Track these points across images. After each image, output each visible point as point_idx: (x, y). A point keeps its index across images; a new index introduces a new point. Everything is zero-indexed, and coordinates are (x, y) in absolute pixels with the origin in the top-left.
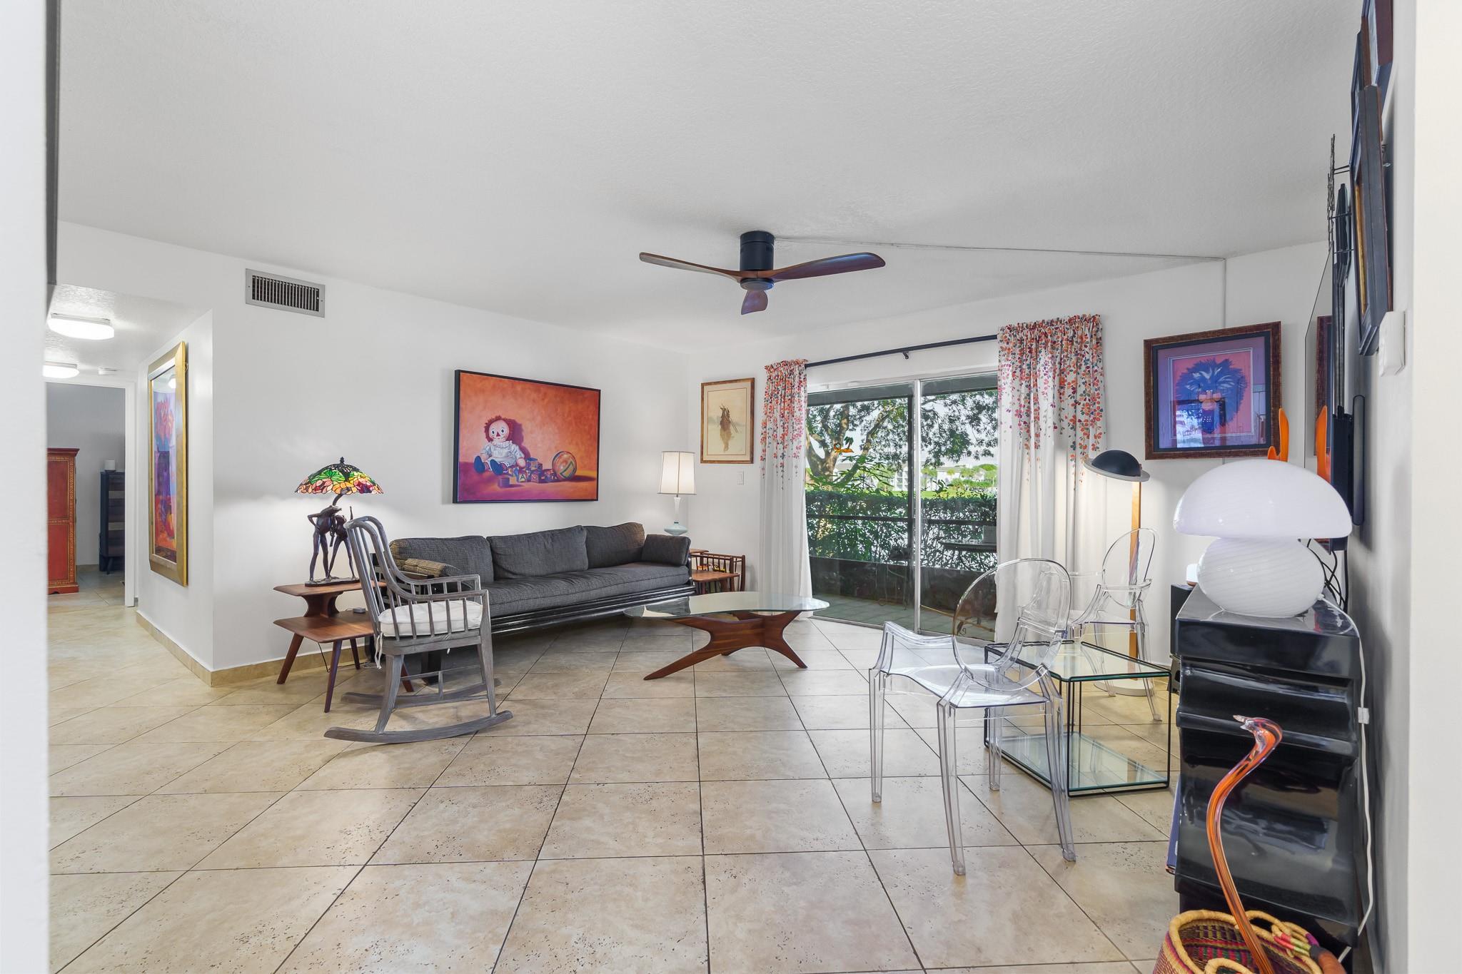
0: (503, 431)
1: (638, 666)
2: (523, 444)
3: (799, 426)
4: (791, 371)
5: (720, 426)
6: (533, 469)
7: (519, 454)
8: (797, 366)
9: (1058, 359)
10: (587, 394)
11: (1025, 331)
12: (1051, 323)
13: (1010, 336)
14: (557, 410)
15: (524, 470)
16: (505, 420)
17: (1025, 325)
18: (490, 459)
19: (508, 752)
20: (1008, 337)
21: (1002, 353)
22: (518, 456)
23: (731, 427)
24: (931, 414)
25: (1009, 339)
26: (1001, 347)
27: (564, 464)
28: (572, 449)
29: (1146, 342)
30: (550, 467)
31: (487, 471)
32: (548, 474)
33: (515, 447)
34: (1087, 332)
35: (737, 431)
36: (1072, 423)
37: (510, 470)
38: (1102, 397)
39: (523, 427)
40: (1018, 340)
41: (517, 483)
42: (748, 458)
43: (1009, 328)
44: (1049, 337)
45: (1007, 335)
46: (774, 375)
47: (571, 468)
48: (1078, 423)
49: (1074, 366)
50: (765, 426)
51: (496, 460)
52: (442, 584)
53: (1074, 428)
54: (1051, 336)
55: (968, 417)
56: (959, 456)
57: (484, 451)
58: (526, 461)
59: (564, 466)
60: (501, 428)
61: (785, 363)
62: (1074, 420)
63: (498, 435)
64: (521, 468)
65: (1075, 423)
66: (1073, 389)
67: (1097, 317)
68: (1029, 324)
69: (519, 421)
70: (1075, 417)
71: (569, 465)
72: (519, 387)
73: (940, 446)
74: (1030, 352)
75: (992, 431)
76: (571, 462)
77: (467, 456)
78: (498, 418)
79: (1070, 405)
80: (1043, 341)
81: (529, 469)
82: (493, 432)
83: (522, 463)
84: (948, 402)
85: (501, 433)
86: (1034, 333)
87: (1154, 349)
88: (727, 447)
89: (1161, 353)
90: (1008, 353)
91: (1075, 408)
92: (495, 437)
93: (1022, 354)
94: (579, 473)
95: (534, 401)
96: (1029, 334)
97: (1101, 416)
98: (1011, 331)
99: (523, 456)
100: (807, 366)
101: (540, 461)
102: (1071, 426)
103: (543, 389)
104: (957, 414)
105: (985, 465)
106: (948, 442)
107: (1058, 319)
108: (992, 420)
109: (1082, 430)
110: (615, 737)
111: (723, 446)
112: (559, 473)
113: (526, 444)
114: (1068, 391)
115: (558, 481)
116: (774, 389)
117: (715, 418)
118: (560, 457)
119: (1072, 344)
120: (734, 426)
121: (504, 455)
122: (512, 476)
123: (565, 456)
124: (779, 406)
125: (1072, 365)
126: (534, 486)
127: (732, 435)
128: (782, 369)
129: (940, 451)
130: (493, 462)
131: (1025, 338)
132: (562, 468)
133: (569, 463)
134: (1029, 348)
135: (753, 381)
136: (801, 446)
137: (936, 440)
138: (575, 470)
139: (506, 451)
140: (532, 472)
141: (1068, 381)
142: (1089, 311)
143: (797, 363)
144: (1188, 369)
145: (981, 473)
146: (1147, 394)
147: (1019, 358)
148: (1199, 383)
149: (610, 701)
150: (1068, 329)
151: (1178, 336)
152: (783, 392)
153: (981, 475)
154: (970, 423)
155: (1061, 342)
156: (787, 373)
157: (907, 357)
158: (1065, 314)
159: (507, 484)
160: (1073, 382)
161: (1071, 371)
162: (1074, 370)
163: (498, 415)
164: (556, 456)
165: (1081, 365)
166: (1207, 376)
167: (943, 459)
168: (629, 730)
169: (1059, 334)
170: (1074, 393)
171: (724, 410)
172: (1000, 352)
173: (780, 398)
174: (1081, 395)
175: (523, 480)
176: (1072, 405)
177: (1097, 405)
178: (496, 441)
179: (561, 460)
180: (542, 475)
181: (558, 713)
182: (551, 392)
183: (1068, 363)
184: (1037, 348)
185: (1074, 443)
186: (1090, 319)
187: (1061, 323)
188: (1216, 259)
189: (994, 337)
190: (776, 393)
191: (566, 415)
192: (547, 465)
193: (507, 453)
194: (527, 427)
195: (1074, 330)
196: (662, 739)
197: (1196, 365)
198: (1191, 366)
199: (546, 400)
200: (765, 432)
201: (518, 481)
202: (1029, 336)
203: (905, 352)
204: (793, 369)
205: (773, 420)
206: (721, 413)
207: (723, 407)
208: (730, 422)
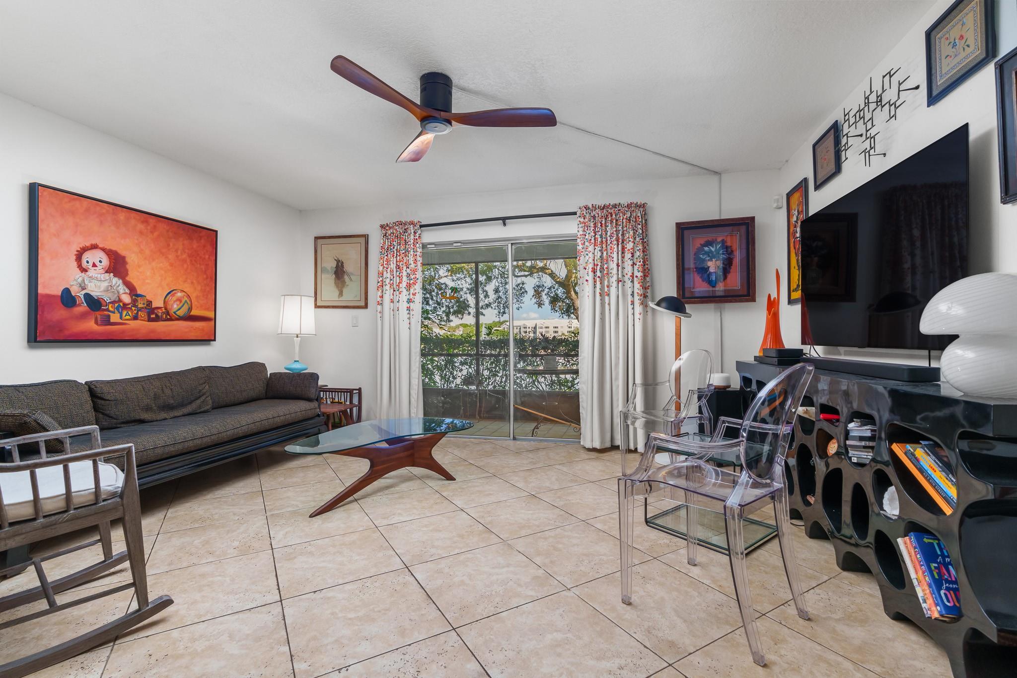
0: (100, 262)
1: (293, 502)
2: (128, 279)
3: (414, 276)
4: (405, 229)
5: (334, 276)
6: (140, 306)
7: (122, 289)
8: (412, 226)
9: (621, 232)
10: (204, 232)
11: (597, 211)
12: (615, 206)
13: (586, 213)
14: (169, 245)
15: (130, 306)
16: (103, 250)
17: (597, 206)
18: (84, 292)
19: (182, 656)
20: (585, 214)
21: (580, 226)
22: (121, 291)
23: (346, 277)
24: (443, 286)
25: (585, 216)
26: (580, 221)
27: (178, 303)
28: (188, 288)
29: (676, 223)
30: (161, 304)
31: (79, 305)
32: (160, 312)
33: (117, 282)
34: (639, 215)
35: (351, 280)
36: (631, 278)
37: (110, 305)
38: (649, 261)
39: (128, 260)
40: (592, 217)
41: (121, 321)
42: (363, 304)
43: (585, 208)
44: (614, 216)
45: (585, 212)
46: (389, 232)
47: (186, 307)
48: (635, 278)
49: (631, 238)
50: (381, 274)
51: (92, 294)
52: (37, 443)
53: (632, 282)
54: (615, 215)
55: (468, 289)
56: (463, 315)
57: (75, 283)
58: (132, 297)
59: (178, 305)
60: (97, 257)
61: (401, 223)
62: (632, 276)
63: (94, 265)
64: (125, 304)
65: (633, 278)
66: (632, 254)
67: (645, 205)
68: (600, 205)
69: (122, 252)
70: (633, 273)
71: (184, 304)
72: (122, 216)
73: (449, 309)
74: (601, 226)
75: (484, 299)
76: (186, 301)
77: (50, 286)
78: (94, 247)
79: (630, 265)
80: (610, 219)
81: (135, 306)
82: (88, 262)
83: (127, 299)
84: (455, 278)
85: (98, 263)
86: (603, 212)
87: (682, 229)
88: (341, 294)
89: (686, 232)
90: (585, 226)
91: (633, 267)
92: (90, 267)
93: (595, 227)
94: (194, 312)
95: (141, 233)
96: (600, 213)
97: (649, 274)
98: (586, 210)
99: (127, 291)
100: (421, 226)
101: (149, 297)
102: (631, 280)
103: (152, 220)
104: (461, 286)
105: (462, 324)
106: (455, 306)
107: (620, 203)
108: (484, 291)
109: (639, 283)
110: (318, 595)
111: (337, 293)
112: (172, 312)
113: (132, 277)
114: (628, 255)
115: (171, 320)
116: (389, 244)
117: (329, 268)
118: (173, 295)
119: (630, 222)
120: (348, 275)
121: (102, 289)
122: (114, 312)
123: (179, 294)
124: (395, 259)
125: (630, 237)
126: (142, 326)
127: (347, 284)
128: (397, 228)
129: (450, 311)
130: (88, 297)
131: (597, 215)
132: (175, 306)
133: (183, 301)
134: (601, 223)
135: (366, 237)
136: (416, 293)
137: (447, 304)
138: (190, 309)
139: (106, 284)
140: (140, 310)
141: (628, 248)
142: (640, 201)
143: (412, 223)
144: (701, 244)
145: (460, 329)
146: (678, 260)
147: (593, 230)
148: (708, 254)
149: (286, 549)
150: (627, 211)
151: (697, 222)
152: (399, 247)
153: (460, 331)
154: (470, 293)
155: (623, 220)
156: (401, 232)
157: (505, 224)
158: (624, 201)
159: (107, 321)
160: (631, 249)
161: (630, 241)
162: (632, 240)
163: (94, 242)
164: (168, 295)
165: (636, 237)
166: (713, 249)
167: (452, 317)
168: (330, 582)
169: (621, 215)
170: (632, 256)
171: (338, 261)
172: (578, 225)
173: (395, 252)
174: (637, 259)
175: (128, 317)
176: (632, 265)
177: (646, 266)
178: (92, 272)
179: (174, 299)
180: (152, 314)
181: (228, 579)
182: (163, 227)
183: (627, 235)
184: (606, 223)
185: (633, 292)
186: (641, 206)
187: (621, 206)
188: (716, 173)
189: (575, 213)
190: (392, 247)
191: (179, 252)
192: (158, 303)
193: (108, 287)
194: (132, 259)
195: (631, 213)
196: (377, 584)
197: (705, 242)
198: (702, 242)
199: (156, 234)
200: (382, 281)
201: (121, 318)
202: (600, 214)
203: (504, 220)
204: (408, 228)
205: (389, 270)
206: (334, 264)
207: (336, 259)
208: (344, 272)
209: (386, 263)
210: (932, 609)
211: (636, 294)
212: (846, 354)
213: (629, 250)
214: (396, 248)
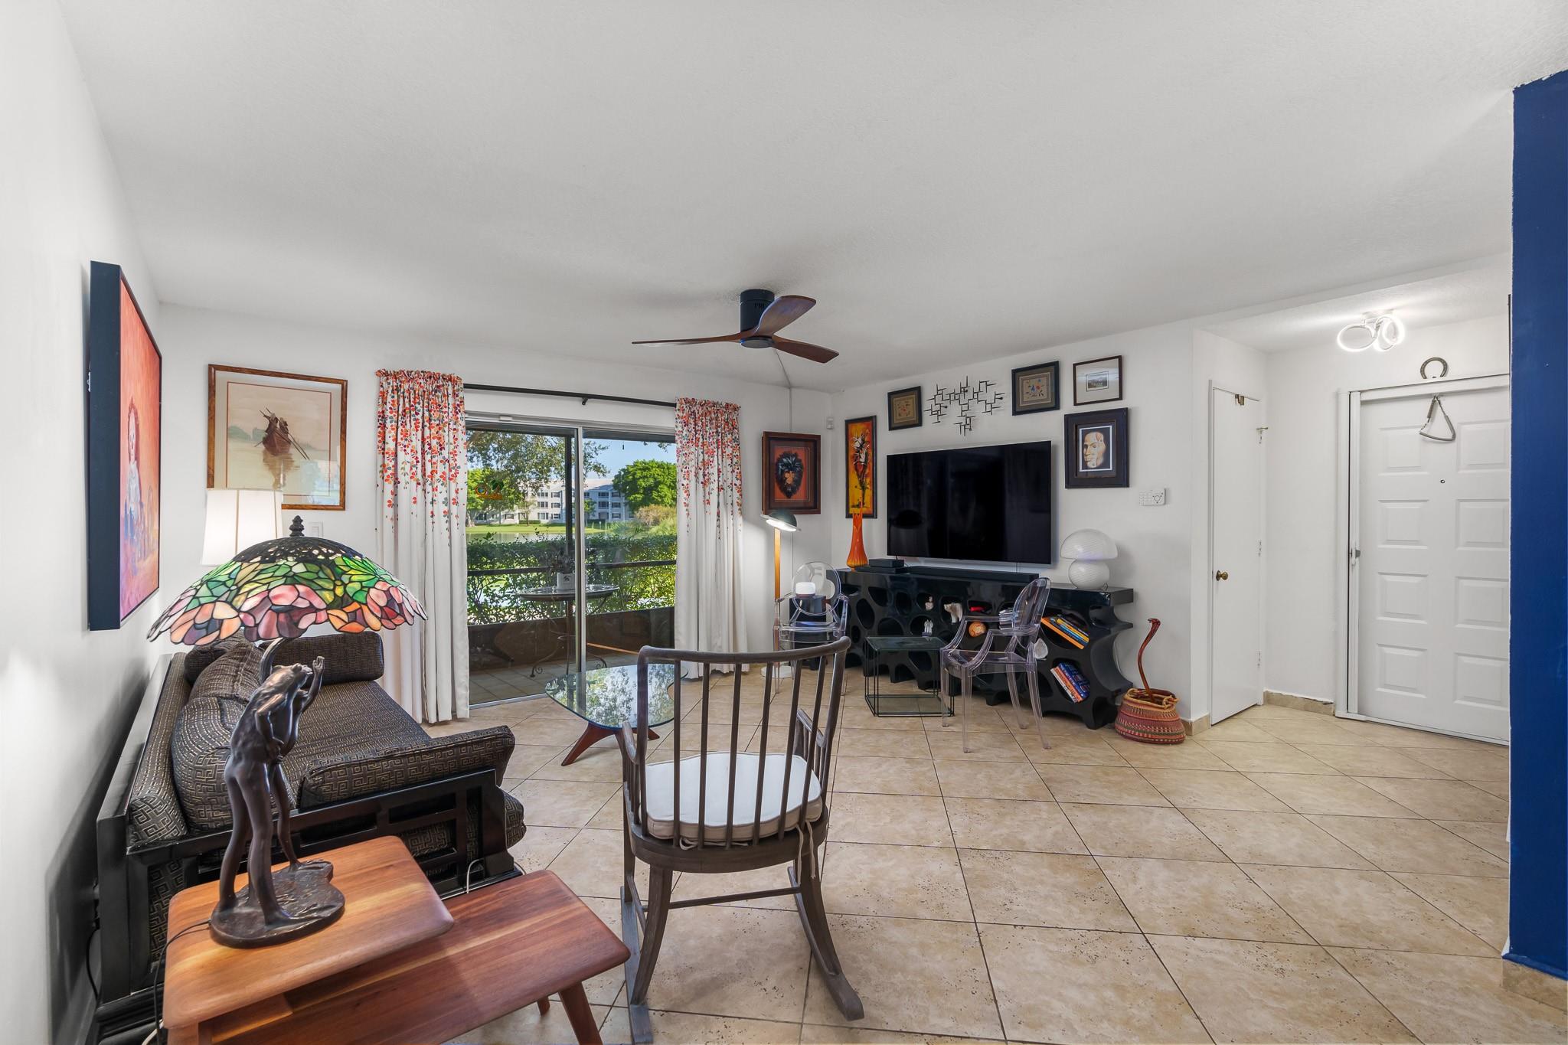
3: (454, 463)
4: (438, 387)
5: (262, 447)
8: (450, 383)
11: (697, 406)
12: (714, 404)
17: (696, 401)
20: (685, 407)
21: (679, 420)
23: (292, 450)
25: (685, 409)
26: (679, 415)
34: (732, 417)
35: (306, 457)
40: (692, 412)
42: (336, 502)
43: (684, 400)
54: (714, 414)
61: (431, 377)
62: (732, 484)
65: (733, 486)
66: (731, 459)
67: (738, 407)
68: (699, 400)
79: (730, 472)
86: (703, 409)
87: (770, 439)
89: (769, 443)
90: (686, 421)
91: (732, 475)
93: (695, 425)
96: (699, 409)
98: (686, 403)
100: (466, 387)
107: (718, 402)
109: (738, 492)
114: (727, 461)
117: (247, 431)
120: (300, 448)
125: (728, 441)
127: (295, 464)
131: (696, 411)
134: (700, 421)
135: (340, 383)
136: (458, 490)
141: (727, 453)
143: (451, 379)
144: (782, 455)
147: (693, 428)
148: (787, 466)
150: (725, 412)
155: (721, 421)
156: (431, 389)
157: (584, 403)
158: (721, 400)
160: (731, 454)
161: (729, 446)
166: (790, 462)
169: (720, 415)
170: (730, 463)
171: (273, 420)
172: (676, 419)
174: (734, 466)
186: (732, 406)
187: (719, 405)
189: (674, 405)
195: (728, 414)
198: (783, 453)
202: (700, 411)
203: (585, 398)
204: (443, 385)
205: (408, 450)
206: (264, 425)
207: (269, 415)
208: (289, 442)
209: (402, 436)
210: (1075, 695)
211: (735, 504)
212: (926, 562)
213: (728, 455)
214: (421, 413)
